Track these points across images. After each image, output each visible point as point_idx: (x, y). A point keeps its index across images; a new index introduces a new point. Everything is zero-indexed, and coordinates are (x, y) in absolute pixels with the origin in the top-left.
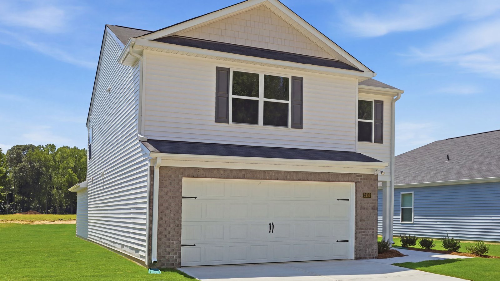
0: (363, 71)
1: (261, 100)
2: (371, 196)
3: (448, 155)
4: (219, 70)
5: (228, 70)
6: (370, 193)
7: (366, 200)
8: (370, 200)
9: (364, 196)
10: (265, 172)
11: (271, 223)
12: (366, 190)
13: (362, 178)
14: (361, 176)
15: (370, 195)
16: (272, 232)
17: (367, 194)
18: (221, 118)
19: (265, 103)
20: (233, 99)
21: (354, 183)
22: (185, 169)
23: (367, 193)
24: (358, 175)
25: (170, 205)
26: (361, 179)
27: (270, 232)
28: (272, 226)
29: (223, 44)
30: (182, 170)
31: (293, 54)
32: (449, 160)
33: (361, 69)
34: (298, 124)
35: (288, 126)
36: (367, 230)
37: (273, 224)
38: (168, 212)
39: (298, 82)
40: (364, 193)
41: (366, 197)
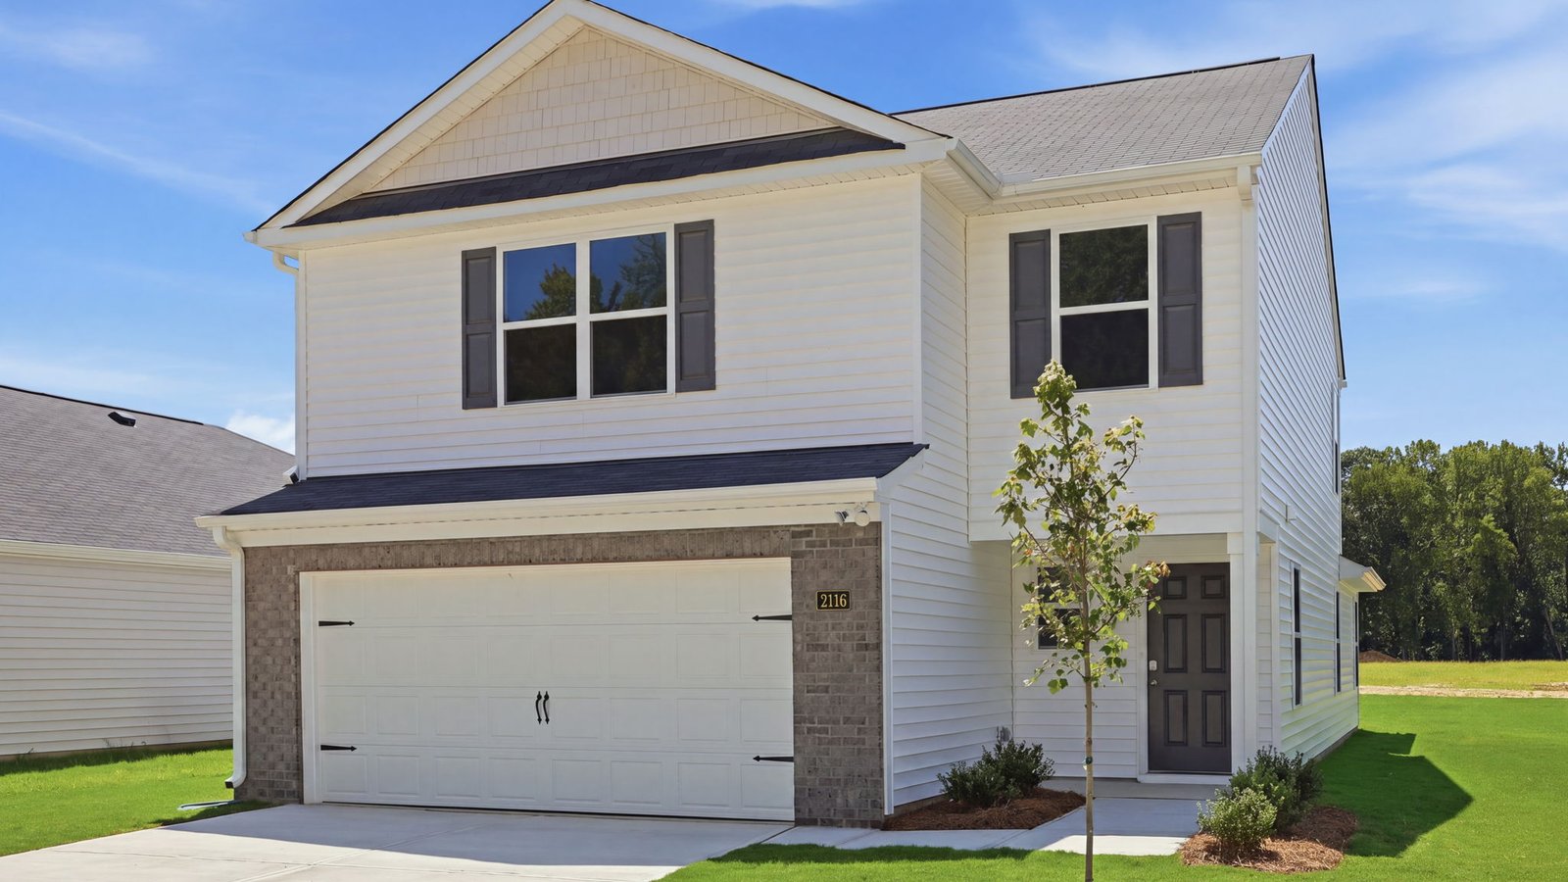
0: (901, 146)
2: (848, 603)
4: (469, 260)
5: (491, 253)
6: (848, 593)
7: (829, 617)
8: (847, 618)
9: (820, 602)
11: (543, 695)
12: (826, 580)
13: (814, 538)
14: (808, 533)
15: (847, 598)
16: (547, 720)
17: (834, 598)
19: (595, 326)
20: (508, 334)
21: (786, 563)
23: (833, 594)
24: (799, 532)
25: (272, 643)
26: (810, 544)
27: (540, 720)
28: (543, 699)
29: (471, 182)
30: (291, 554)
31: (648, 157)
33: (896, 140)
35: (665, 388)
36: (836, 722)
37: (547, 697)
38: (269, 660)
39: (697, 238)
40: (819, 594)
41: (828, 608)
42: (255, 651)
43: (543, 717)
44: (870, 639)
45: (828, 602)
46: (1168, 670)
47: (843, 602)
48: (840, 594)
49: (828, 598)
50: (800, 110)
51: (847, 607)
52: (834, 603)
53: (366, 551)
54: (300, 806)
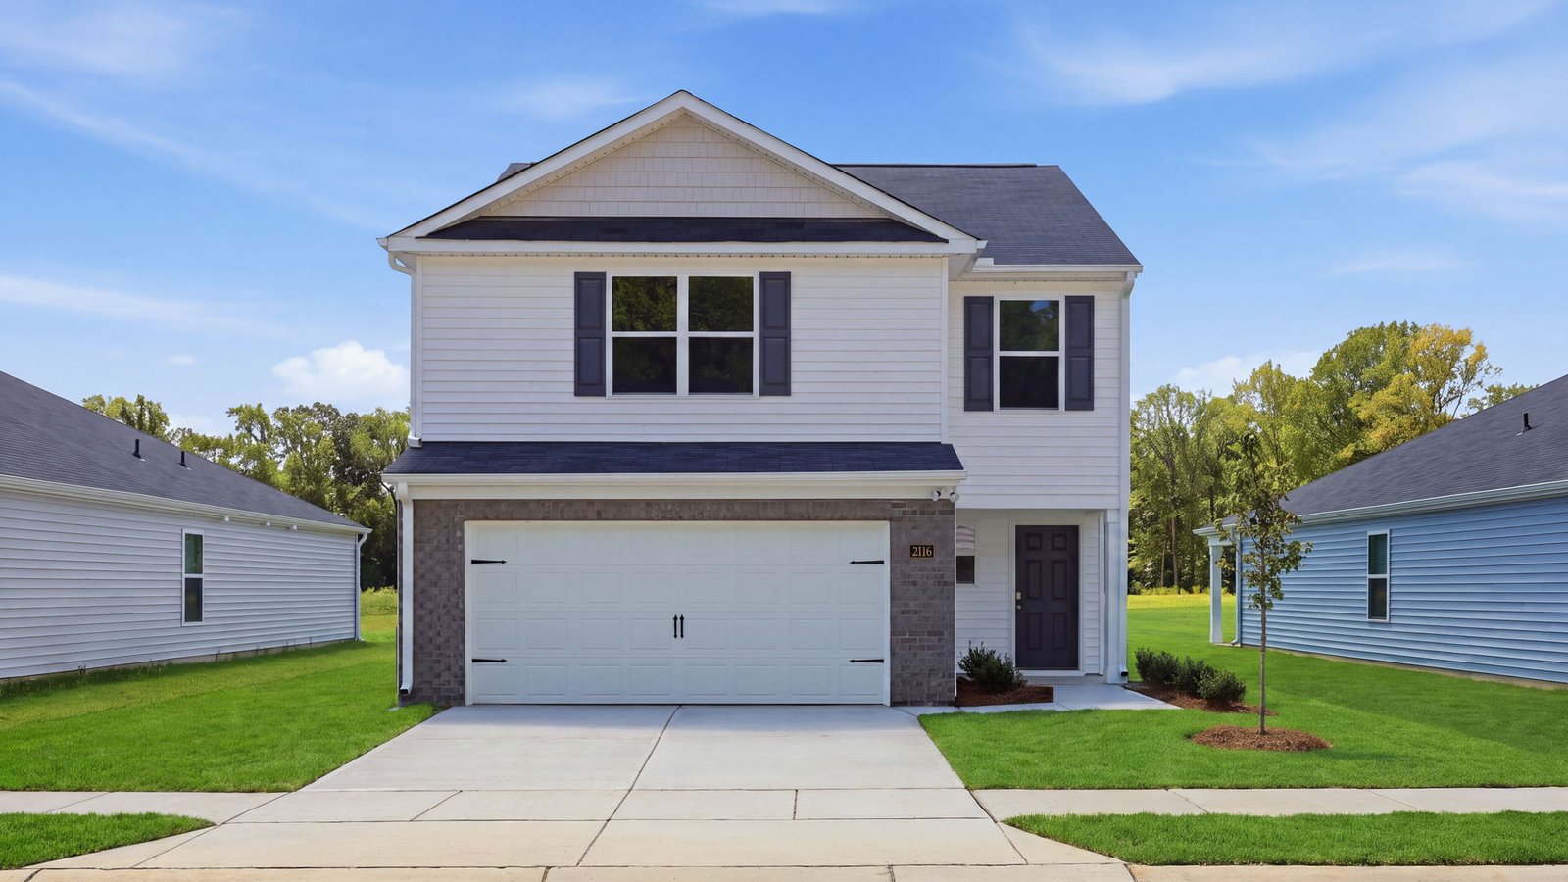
0: (946, 241)
1: (683, 334)
2: (933, 554)
3: (1526, 415)
4: (581, 279)
5: (602, 276)
6: (932, 546)
7: (918, 563)
8: (932, 563)
9: (912, 551)
10: (648, 503)
11: (679, 617)
12: (917, 537)
13: (907, 508)
14: (904, 505)
15: (932, 550)
16: (682, 636)
17: (922, 549)
18: (587, 384)
19: (693, 341)
20: (615, 340)
21: (886, 525)
22: (468, 502)
23: (922, 546)
24: (897, 504)
25: (439, 577)
26: (904, 512)
27: (676, 636)
28: (679, 622)
32: (1530, 428)
33: (940, 235)
34: (778, 383)
35: (752, 391)
36: (922, 635)
37: (682, 619)
38: (436, 591)
39: (778, 285)
40: (912, 546)
41: (918, 556)
42: (421, 584)
43: (679, 633)
44: (947, 579)
45: (918, 552)
47: (929, 552)
48: (926, 547)
49: (918, 549)
50: (863, 203)
51: (931, 556)
52: (922, 553)
53: (532, 505)
54: (463, 707)
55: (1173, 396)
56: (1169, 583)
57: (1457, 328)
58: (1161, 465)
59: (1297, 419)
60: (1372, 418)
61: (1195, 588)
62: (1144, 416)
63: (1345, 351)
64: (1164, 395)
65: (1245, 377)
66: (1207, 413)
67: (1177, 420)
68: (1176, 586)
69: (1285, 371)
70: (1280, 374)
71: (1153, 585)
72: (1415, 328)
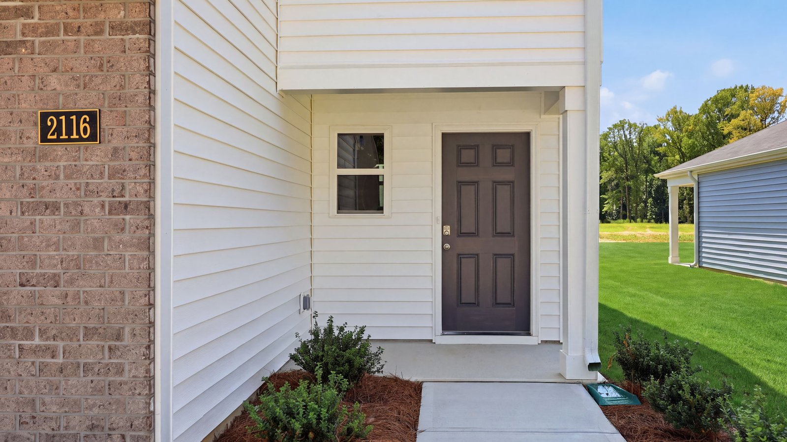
2: (94, 132)
8: (94, 157)
9: (45, 130)
15: (94, 124)
17: (69, 123)
23: (68, 115)
36: (72, 335)
40: (44, 116)
41: (58, 140)
44: (133, 191)
45: (58, 130)
46: (461, 234)
47: (85, 129)
48: (79, 115)
49: (59, 122)
51: (93, 138)
52: (69, 132)
55: (626, 126)
56: (624, 217)
57: (776, 87)
58: (620, 159)
59: (690, 135)
60: (730, 133)
61: (639, 220)
62: (611, 135)
63: (716, 100)
64: (621, 125)
65: (663, 115)
66: (644, 133)
67: (628, 137)
68: (628, 219)
69: (684, 111)
70: (681, 112)
71: (618, 218)
72: (753, 88)
